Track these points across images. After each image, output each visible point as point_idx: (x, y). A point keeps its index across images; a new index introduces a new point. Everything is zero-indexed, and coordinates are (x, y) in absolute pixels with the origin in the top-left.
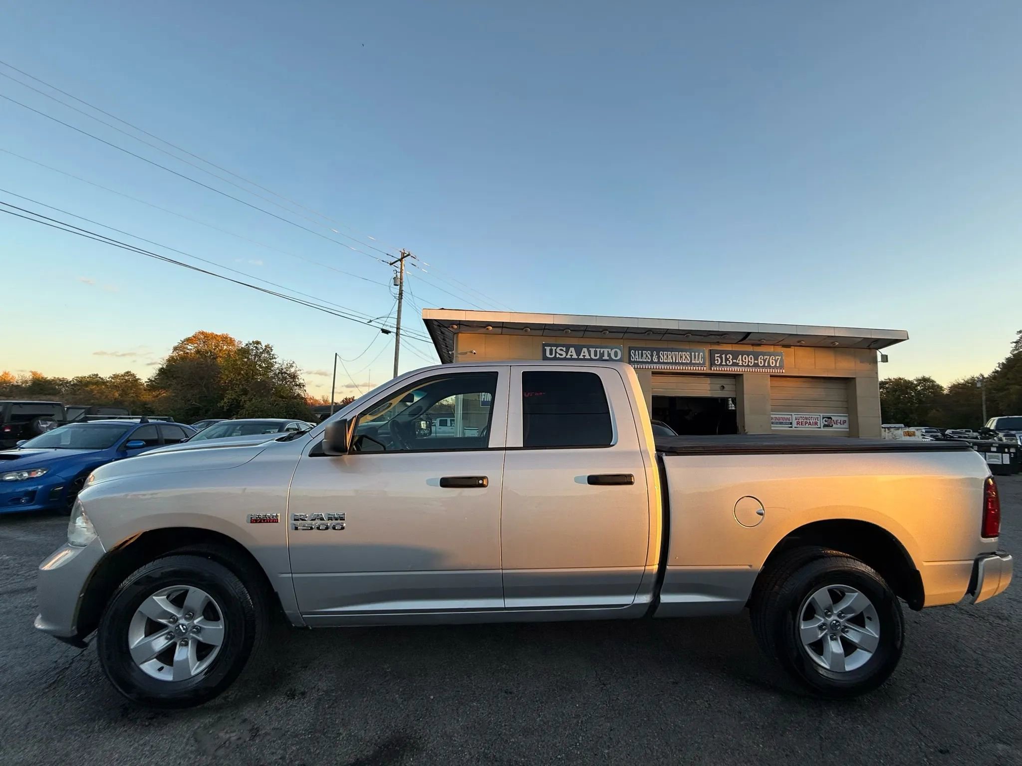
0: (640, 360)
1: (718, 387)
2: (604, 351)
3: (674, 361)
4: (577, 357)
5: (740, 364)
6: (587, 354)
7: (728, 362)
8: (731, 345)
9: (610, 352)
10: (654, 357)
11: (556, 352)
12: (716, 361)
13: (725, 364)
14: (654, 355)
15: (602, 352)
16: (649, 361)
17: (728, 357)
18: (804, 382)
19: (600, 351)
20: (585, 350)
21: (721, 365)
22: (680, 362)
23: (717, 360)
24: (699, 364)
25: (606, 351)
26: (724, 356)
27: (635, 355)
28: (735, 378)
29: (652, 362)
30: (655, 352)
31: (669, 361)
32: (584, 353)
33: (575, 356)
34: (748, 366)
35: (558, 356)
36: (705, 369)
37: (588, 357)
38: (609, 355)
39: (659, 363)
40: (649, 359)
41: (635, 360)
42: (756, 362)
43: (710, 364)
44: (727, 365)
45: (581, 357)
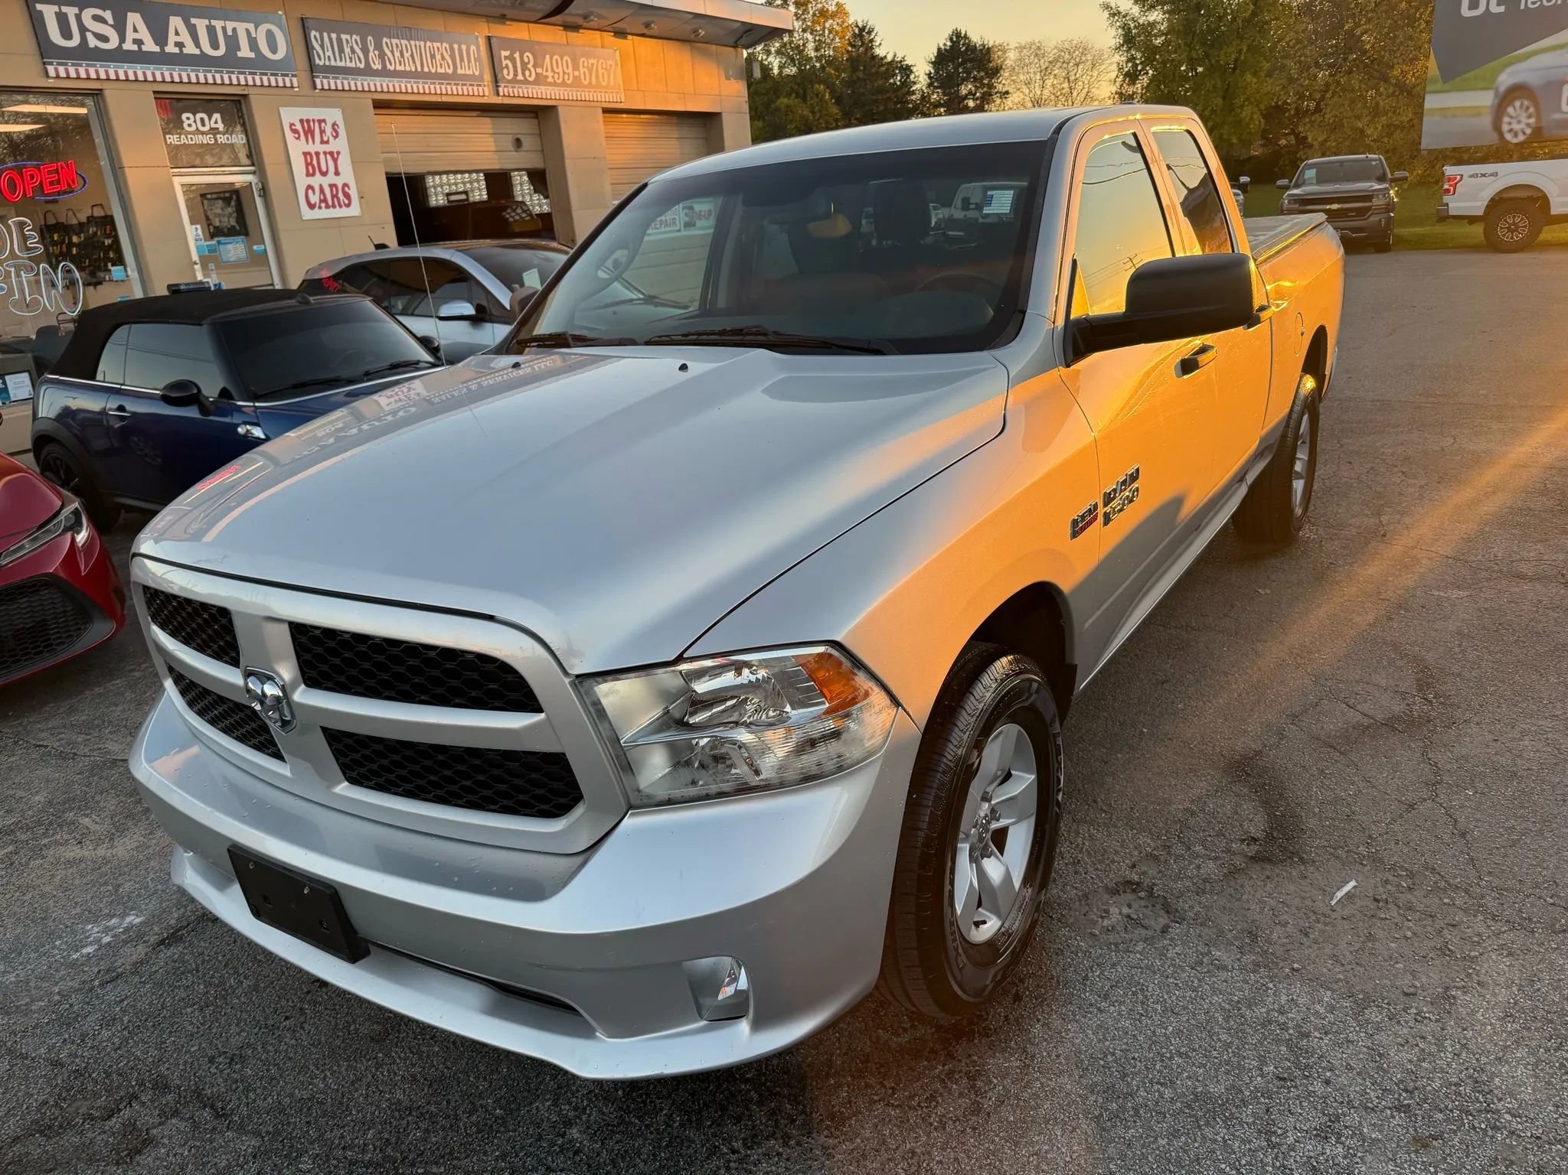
0: (339, 64)
1: (508, 142)
2: (234, 30)
3: (419, 69)
4: (157, 49)
5: (550, 80)
6: (185, 37)
7: (527, 73)
8: (526, 24)
9: (254, 35)
10: (371, 54)
11: (83, 29)
12: (505, 72)
13: (522, 78)
14: (371, 49)
15: (230, 33)
16: (362, 66)
17: (526, 60)
18: (649, 124)
19: (224, 29)
20: (176, 22)
21: (514, 81)
22: (433, 71)
23: (507, 66)
24: (472, 77)
25: (241, 27)
26: (517, 55)
27: (322, 46)
28: (537, 117)
29: (368, 72)
30: (370, 38)
31: (408, 69)
32: (177, 33)
33: (150, 46)
34: (564, 84)
35: (93, 42)
36: (483, 94)
37: (190, 49)
38: (253, 44)
39: (384, 73)
40: (360, 62)
41: (327, 63)
42: (576, 73)
43: (493, 79)
44: (526, 82)
45: (171, 48)
